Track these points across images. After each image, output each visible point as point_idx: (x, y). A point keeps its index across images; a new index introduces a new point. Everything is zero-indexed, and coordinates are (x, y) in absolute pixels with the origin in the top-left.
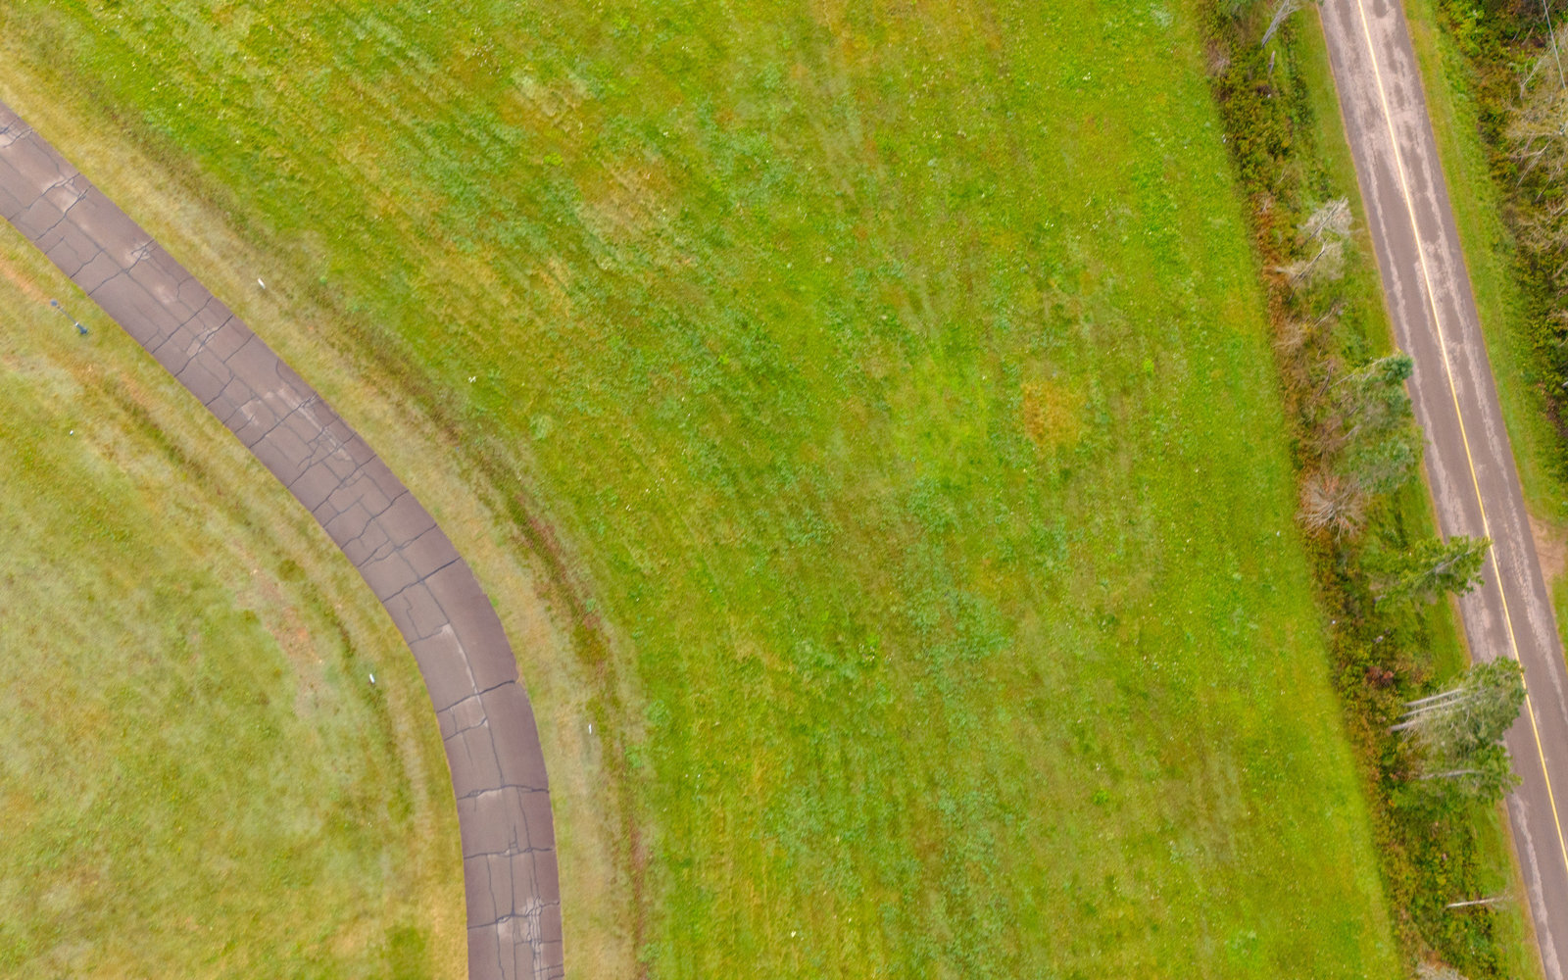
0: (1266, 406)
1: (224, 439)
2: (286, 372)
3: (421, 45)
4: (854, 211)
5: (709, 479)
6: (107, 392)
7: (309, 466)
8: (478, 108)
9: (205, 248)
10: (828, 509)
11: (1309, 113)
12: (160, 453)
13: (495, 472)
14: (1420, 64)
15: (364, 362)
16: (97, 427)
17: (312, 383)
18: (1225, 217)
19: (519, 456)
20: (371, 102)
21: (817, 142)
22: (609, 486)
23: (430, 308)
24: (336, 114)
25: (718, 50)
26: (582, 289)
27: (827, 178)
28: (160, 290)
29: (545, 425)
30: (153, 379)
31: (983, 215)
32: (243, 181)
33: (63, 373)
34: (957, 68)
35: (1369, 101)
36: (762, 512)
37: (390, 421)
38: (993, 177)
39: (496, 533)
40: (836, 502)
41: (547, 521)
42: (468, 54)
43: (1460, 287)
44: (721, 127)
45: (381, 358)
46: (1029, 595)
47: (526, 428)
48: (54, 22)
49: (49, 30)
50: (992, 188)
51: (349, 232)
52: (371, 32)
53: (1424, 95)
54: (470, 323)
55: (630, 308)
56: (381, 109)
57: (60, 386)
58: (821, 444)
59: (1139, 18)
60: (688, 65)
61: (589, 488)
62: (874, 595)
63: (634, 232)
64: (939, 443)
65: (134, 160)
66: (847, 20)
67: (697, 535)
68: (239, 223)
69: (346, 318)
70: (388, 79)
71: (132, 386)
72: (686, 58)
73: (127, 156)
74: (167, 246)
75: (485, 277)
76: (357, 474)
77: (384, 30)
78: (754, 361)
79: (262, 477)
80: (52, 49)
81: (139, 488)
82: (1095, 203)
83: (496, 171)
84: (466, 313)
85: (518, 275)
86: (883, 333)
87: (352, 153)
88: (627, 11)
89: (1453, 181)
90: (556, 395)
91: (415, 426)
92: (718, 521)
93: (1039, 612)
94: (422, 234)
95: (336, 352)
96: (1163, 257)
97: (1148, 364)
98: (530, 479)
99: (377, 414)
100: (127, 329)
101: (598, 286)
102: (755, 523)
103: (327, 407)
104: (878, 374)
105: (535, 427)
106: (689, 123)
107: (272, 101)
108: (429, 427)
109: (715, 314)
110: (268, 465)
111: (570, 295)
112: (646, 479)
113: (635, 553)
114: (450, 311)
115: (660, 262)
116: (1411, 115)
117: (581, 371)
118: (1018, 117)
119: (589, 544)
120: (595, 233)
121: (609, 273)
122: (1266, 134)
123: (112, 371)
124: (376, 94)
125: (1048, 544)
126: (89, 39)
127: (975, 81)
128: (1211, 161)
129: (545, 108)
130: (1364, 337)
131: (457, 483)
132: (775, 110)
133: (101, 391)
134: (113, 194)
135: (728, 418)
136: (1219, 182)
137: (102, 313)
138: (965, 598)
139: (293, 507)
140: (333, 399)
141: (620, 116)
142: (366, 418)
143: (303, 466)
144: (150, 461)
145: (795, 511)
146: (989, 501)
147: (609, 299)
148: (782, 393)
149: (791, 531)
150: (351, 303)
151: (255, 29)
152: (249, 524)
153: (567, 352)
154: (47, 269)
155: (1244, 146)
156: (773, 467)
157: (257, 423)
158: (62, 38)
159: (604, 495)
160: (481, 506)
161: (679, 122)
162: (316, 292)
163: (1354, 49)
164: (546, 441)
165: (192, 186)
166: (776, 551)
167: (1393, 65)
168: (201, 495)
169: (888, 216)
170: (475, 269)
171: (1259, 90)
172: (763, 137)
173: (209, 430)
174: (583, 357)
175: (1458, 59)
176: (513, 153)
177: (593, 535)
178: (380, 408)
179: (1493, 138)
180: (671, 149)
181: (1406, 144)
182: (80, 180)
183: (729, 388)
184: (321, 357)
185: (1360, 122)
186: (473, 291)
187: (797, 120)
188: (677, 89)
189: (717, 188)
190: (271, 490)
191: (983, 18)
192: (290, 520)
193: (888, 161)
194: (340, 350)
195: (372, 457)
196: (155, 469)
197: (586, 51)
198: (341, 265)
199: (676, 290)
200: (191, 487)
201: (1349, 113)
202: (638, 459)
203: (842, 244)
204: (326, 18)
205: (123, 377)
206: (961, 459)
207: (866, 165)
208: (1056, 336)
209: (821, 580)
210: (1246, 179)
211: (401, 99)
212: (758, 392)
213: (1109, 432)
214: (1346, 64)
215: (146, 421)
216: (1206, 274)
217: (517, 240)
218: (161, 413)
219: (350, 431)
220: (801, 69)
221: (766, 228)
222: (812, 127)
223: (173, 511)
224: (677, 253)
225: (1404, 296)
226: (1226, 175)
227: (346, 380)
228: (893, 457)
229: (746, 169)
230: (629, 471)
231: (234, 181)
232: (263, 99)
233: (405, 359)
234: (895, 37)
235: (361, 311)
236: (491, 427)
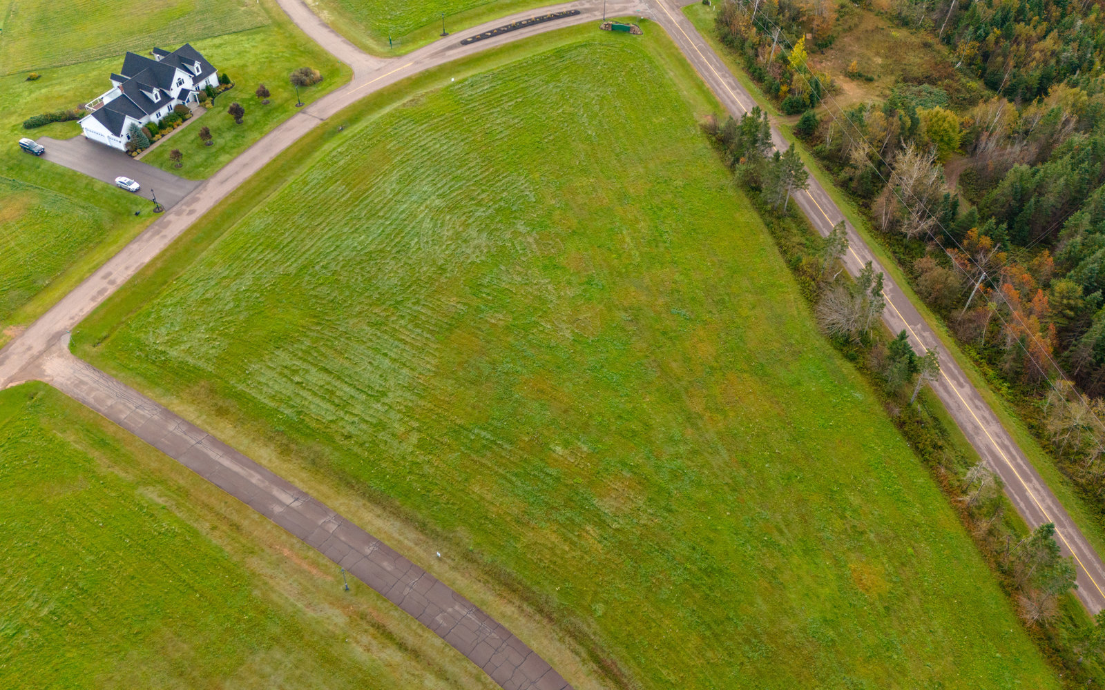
0: (978, 566)
1: (429, 635)
2: (458, 597)
3: (503, 438)
4: (735, 490)
5: (695, 628)
6: (362, 618)
7: (477, 644)
8: (536, 461)
9: (406, 541)
10: (765, 638)
11: (945, 430)
12: (394, 647)
13: (577, 636)
14: (989, 406)
15: (497, 588)
16: (359, 636)
17: (472, 601)
18: (922, 478)
19: (589, 626)
20: (483, 465)
21: (707, 461)
22: (642, 637)
23: (529, 556)
24: (466, 472)
25: (647, 426)
26: (605, 539)
27: (717, 477)
28: (385, 564)
29: (600, 608)
30: (386, 609)
31: (801, 487)
32: (423, 507)
33: (338, 612)
34: (766, 424)
35: (972, 423)
36: (728, 643)
37: (516, 616)
38: (800, 470)
39: (584, 669)
40: (768, 634)
41: (612, 660)
42: (527, 439)
43: (1053, 502)
44: (658, 458)
45: (506, 585)
46: (890, 675)
47: (591, 612)
48: (318, 449)
49: (316, 452)
50: (801, 475)
51: (481, 524)
52: (478, 435)
53: (998, 419)
54: (551, 561)
55: (632, 545)
56: (488, 467)
57: (336, 619)
58: (751, 604)
59: (847, 397)
60: (635, 434)
61: (631, 639)
62: (803, 683)
63: (626, 509)
64: (815, 599)
65: (364, 505)
66: (707, 408)
67: (696, 659)
68: (422, 527)
69: (484, 566)
70: (489, 454)
71: (374, 614)
72: (633, 431)
73: (360, 503)
74: (387, 543)
75: (554, 538)
76: (504, 645)
77: (483, 433)
78: (703, 565)
79: (452, 653)
80: (318, 460)
81: (387, 666)
82: (855, 478)
83: (550, 489)
84: (548, 556)
85: (571, 535)
86: (767, 546)
87: (477, 489)
88: (600, 414)
89: (1029, 455)
90: (603, 592)
91: (529, 616)
92: (706, 651)
93: (899, 684)
94: (518, 522)
95: (482, 584)
96: (898, 500)
97: (910, 550)
98: (598, 637)
99: (509, 613)
100: (370, 585)
101: (614, 536)
102: (726, 649)
103: (482, 612)
104: (771, 567)
105: (595, 610)
106: (641, 458)
107: (432, 470)
108: (538, 617)
109: (677, 544)
110: (454, 646)
111: (599, 542)
112: (661, 631)
113: (664, 672)
114: (539, 557)
115: (642, 522)
116: (995, 427)
117: (613, 579)
118: (803, 443)
119: (638, 670)
120: (606, 511)
121: (617, 530)
122: (929, 440)
123: (364, 607)
124: (484, 461)
125: (890, 646)
126: (337, 454)
127: (777, 429)
128: (904, 454)
129: (569, 459)
130: (1015, 530)
131: (558, 644)
132: (682, 449)
133: (358, 619)
134: (356, 521)
135: (698, 596)
136: (913, 464)
137: (355, 579)
138: (855, 679)
139: (471, 667)
140: (484, 608)
141: (607, 458)
142: (503, 615)
143: (474, 644)
144: (389, 651)
145: (747, 641)
146: (851, 626)
147: (620, 542)
148: (723, 580)
149: (748, 652)
150: (487, 558)
151: (420, 440)
152: (447, 679)
153: (604, 570)
154: (324, 561)
155: (920, 446)
156: (728, 619)
157: (445, 625)
158: (323, 455)
159: (640, 642)
160: (574, 655)
161: (637, 458)
162: (467, 555)
163: (956, 402)
164: (603, 617)
165: (396, 513)
166: (742, 664)
167: (977, 407)
168: (419, 667)
169: (753, 491)
170: (549, 535)
171: (918, 422)
172: (679, 461)
173: (420, 631)
174: (613, 571)
175: (1006, 404)
176: (558, 479)
177: (639, 664)
178: (510, 610)
179: (1038, 436)
180: (635, 470)
181: (998, 440)
182: (338, 517)
183: (693, 580)
184: (475, 587)
185: (971, 432)
186: (550, 545)
187: (694, 452)
188: (632, 445)
189: (663, 485)
190: (458, 659)
191: (772, 402)
192: (471, 674)
193: (745, 467)
194: (484, 583)
195: (511, 635)
196: (392, 655)
197: (584, 433)
198: (478, 540)
199: (653, 534)
200: (413, 663)
201: (965, 429)
202: (654, 621)
203: (733, 505)
204: (455, 431)
205: (370, 610)
206: (828, 605)
207: (735, 469)
208: (858, 540)
209: (772, 677)
210: (927, 461)
211: (497, 462)
212: (710, 581)
213: (902, 586)
214: (954, 408)
215: (384, 631)
216: (923, 506)
217: (567, 519)
218: (392, 626)
219: (495, 623)
220: (690, 431)
221: (693, 501)
222: (702, 455)
223: (406, 676)
224: (650, 517)
225: (1027, 509)
226: (915, 460)
227: (490, 597)
228: (791, 608)
229: (675, 475)
230: (651, 628)
231: (418, 507)
232: (427, 469)
233: (520, 583)
234: (732, 414)
235: (493, 561)
236: (572, 613)
